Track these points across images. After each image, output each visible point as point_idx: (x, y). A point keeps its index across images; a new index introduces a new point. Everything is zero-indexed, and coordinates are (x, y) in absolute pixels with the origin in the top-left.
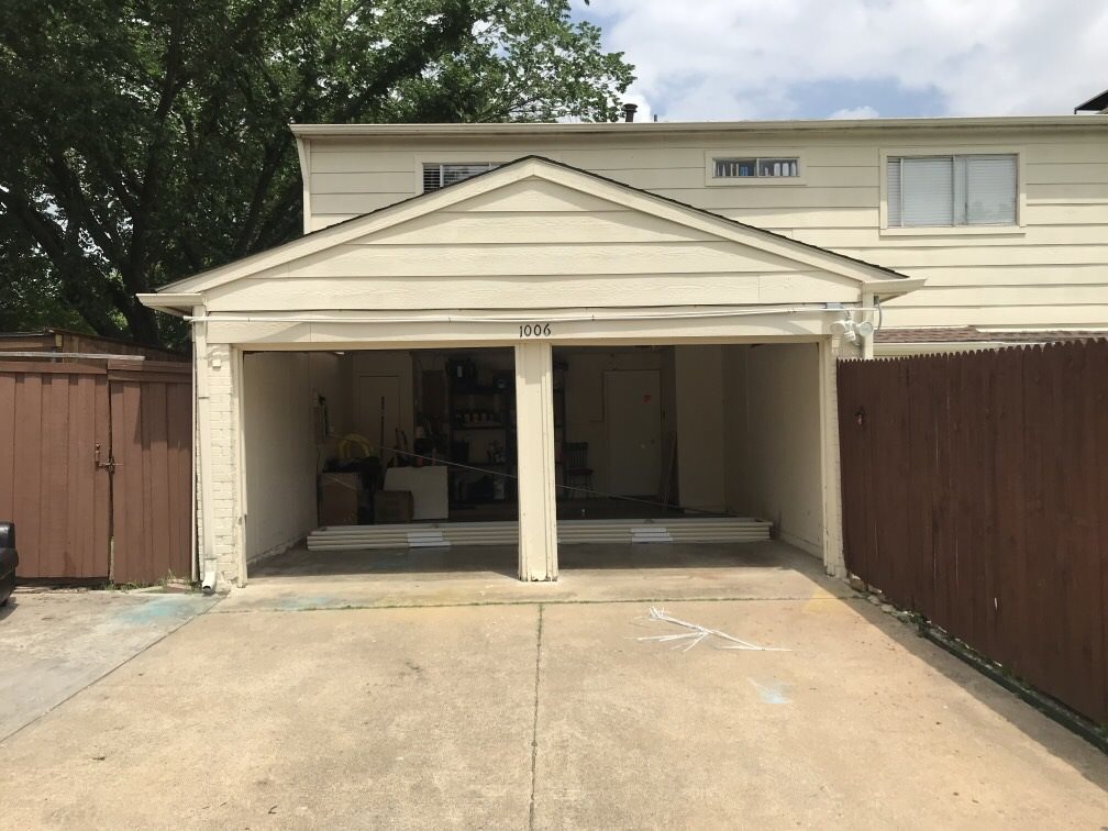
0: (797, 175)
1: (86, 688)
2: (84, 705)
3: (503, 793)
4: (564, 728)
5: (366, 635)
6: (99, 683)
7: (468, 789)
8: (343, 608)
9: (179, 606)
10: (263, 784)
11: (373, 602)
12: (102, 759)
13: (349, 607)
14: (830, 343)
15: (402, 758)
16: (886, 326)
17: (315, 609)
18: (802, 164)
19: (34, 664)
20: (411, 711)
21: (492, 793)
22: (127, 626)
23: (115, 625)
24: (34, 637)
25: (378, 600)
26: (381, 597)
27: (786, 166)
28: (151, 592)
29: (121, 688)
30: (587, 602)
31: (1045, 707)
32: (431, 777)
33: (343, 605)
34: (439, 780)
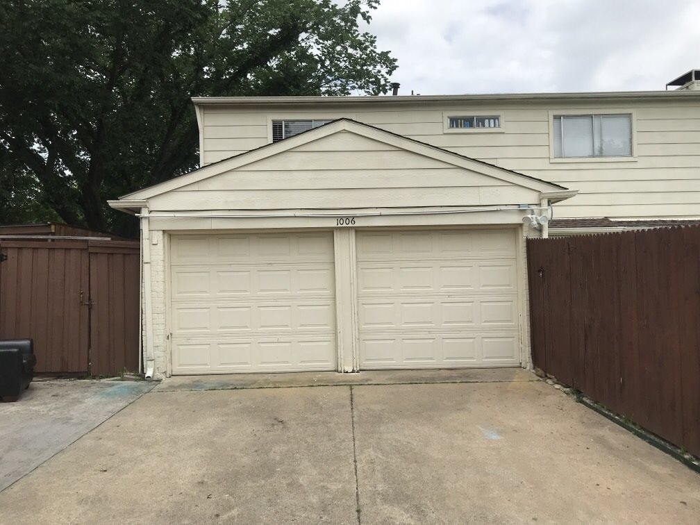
0: (499, 126)
1: (87, 434)
2: (88, 442)
3: (340, 486)
4: (371, 453)
5: (248, 403)
6: (94, 431)
7: (320, 485)
8: (232, 389)
9: (133, 388)
10: (202, 483)
11: (250, 385)
12: (105, 471)
13: (235, 388)
14: (522, 228)
15: (279, 469)
16: (556, 217)
17: (215, 390)
18: (502, 120)
19: (54, 421)
20: (282, 445)
21: (334, 487)
22: (104, 400)
23: (97, 399)
24: (49, 406)
25: (252, 384)
26: (254, 382)
27: (492, 121)
28: (114, 380)
29: (108, 434)
30: (378, 385)
31: (650, 439)
32: (298, 479)
33: (231, 387)
34: (303, 480)
